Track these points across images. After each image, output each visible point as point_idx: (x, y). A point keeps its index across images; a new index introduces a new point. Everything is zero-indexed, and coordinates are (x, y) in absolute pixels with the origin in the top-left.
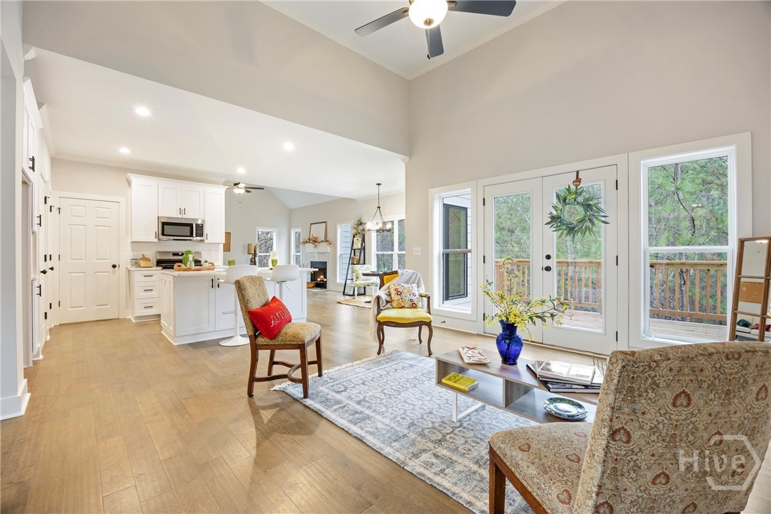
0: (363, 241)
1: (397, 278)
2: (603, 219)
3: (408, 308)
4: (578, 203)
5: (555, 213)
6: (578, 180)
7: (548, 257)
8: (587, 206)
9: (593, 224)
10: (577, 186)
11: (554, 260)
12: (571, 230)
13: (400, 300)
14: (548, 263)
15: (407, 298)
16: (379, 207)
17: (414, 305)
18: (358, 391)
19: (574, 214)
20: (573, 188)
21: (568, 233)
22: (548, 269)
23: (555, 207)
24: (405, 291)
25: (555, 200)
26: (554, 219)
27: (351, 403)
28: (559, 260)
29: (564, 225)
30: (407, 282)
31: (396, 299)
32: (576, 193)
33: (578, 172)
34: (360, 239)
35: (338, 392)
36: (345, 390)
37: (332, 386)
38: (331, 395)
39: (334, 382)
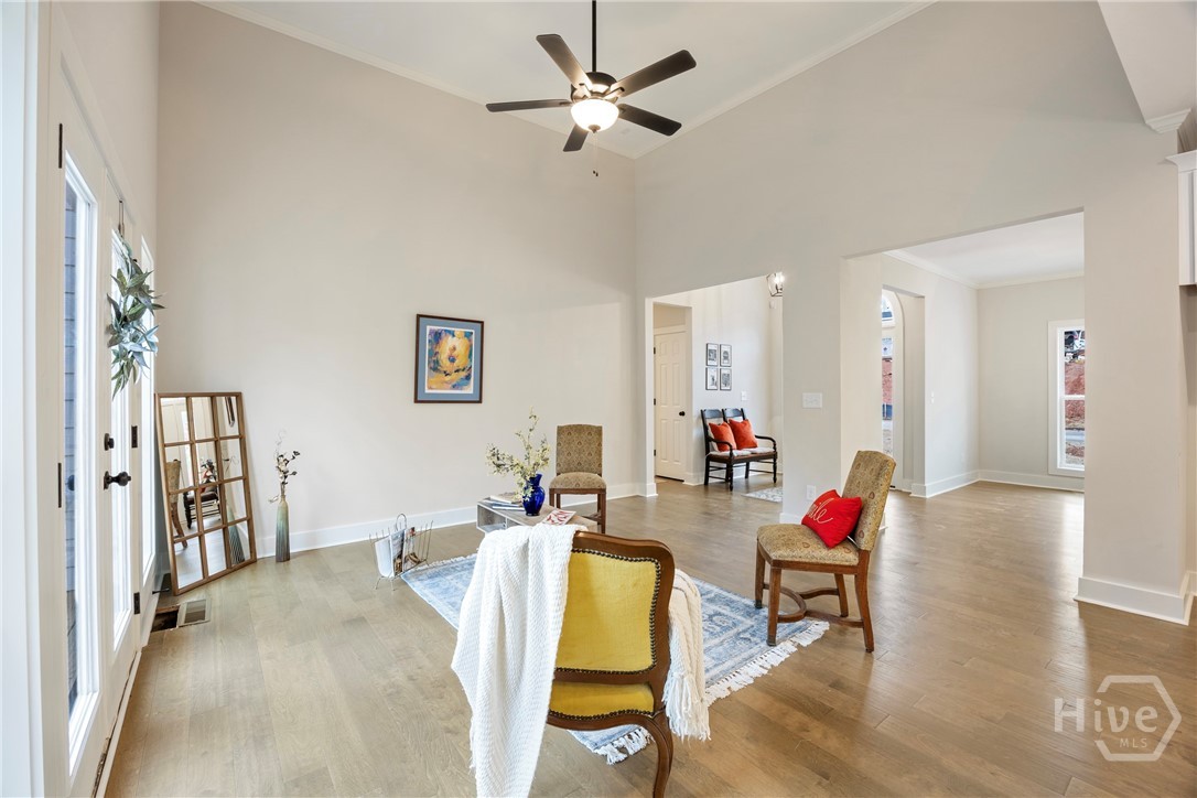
35: (720, 614)
36: (711, 617)
37: (735, 625)
38: (726, 611)
39: (739, 634)
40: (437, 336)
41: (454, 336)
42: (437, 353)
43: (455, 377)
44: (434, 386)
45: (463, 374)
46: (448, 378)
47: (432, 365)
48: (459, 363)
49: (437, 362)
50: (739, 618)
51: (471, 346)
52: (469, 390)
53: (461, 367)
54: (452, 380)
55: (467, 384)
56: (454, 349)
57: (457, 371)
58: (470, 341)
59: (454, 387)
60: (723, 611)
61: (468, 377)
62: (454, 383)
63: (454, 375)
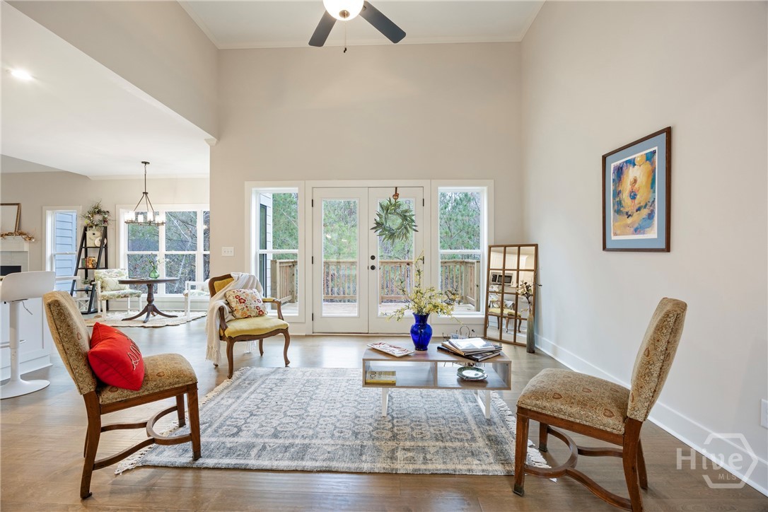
0: (105, 235)
1: (232, 284)
2: (414, 227)
3: (254, 317)
4: (397, 213)
5: (378, 219)
6: (396, 195)
7: (373, 258)
8: (405, 218)
9: (408, 231)
10: (396, 199)
11: (378, 259)
12: (392, 235)
13: (245, 309)
14: (372, 263)
15: (252, 306)
16: (146, 193)
17: (261, 313)
18: (258, 425)
19: (395, 222)
20: (393, 201)
21: (390, 238)
22: (373, 268)
23: (379, 215)
24: (249, 298)
25: (379, 209)
26: (379, 225)
27: (266, 440)
28: (383, 260)
29: (386, 230)
30: (245, 287)
31: (240, 308)
32: (395, 205)
33: (396, 188)
34: (98, 234)
35: (233, 435)
36: (240, 430)
37: (216, 431)
38: (229, 442)
39: (210, 426)
40: (620, 171)
41: (634, 165)
42: (620, 192)
43: (637, 218)
44: (618, 232)
45: (645, 212)
46: (629, 221)
47: (616, 207)
48: (640, 198)
49: (620, 203)
50: (213, 439)
51: (654, 171)
52: (653, 234)
53: (643, 204)
54: (633, 223)
55: (650, 226)
56: (635, 181)
57: (639, 210)
58: (652, 163)
59: (636, 231)
60: (232, 439)
61: (651, 216)
62: (636, 226)
63: (636, 215)
